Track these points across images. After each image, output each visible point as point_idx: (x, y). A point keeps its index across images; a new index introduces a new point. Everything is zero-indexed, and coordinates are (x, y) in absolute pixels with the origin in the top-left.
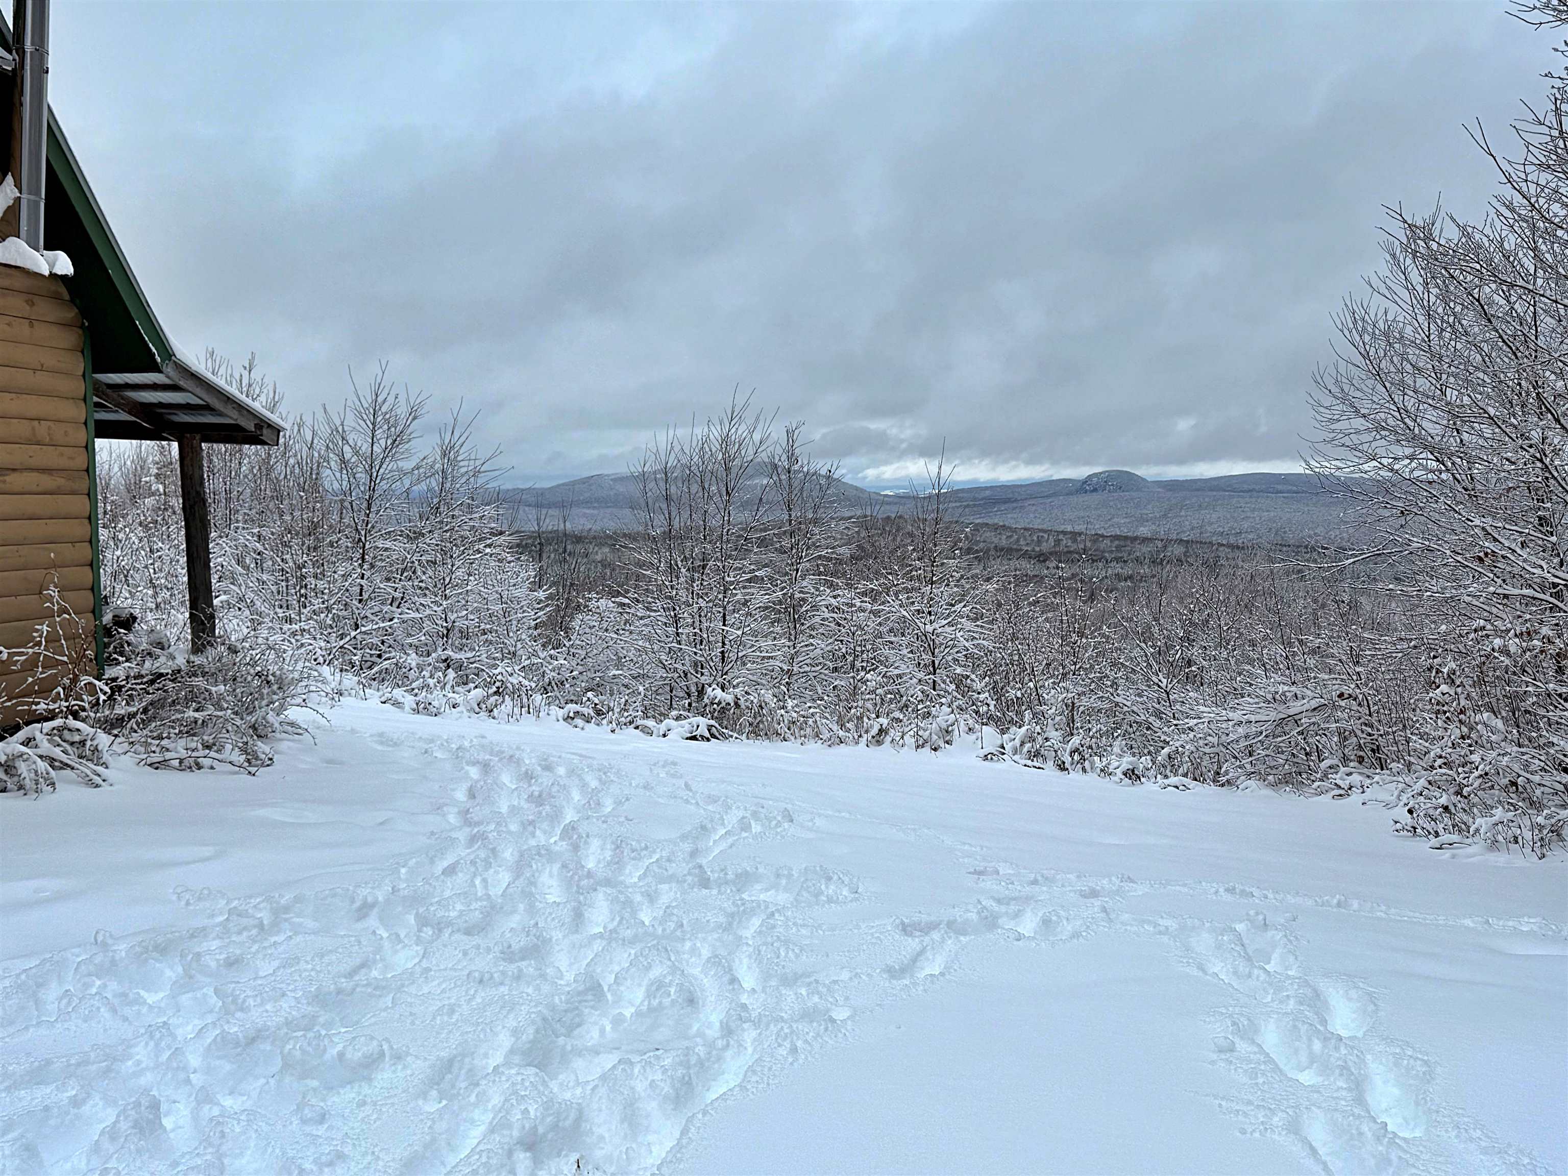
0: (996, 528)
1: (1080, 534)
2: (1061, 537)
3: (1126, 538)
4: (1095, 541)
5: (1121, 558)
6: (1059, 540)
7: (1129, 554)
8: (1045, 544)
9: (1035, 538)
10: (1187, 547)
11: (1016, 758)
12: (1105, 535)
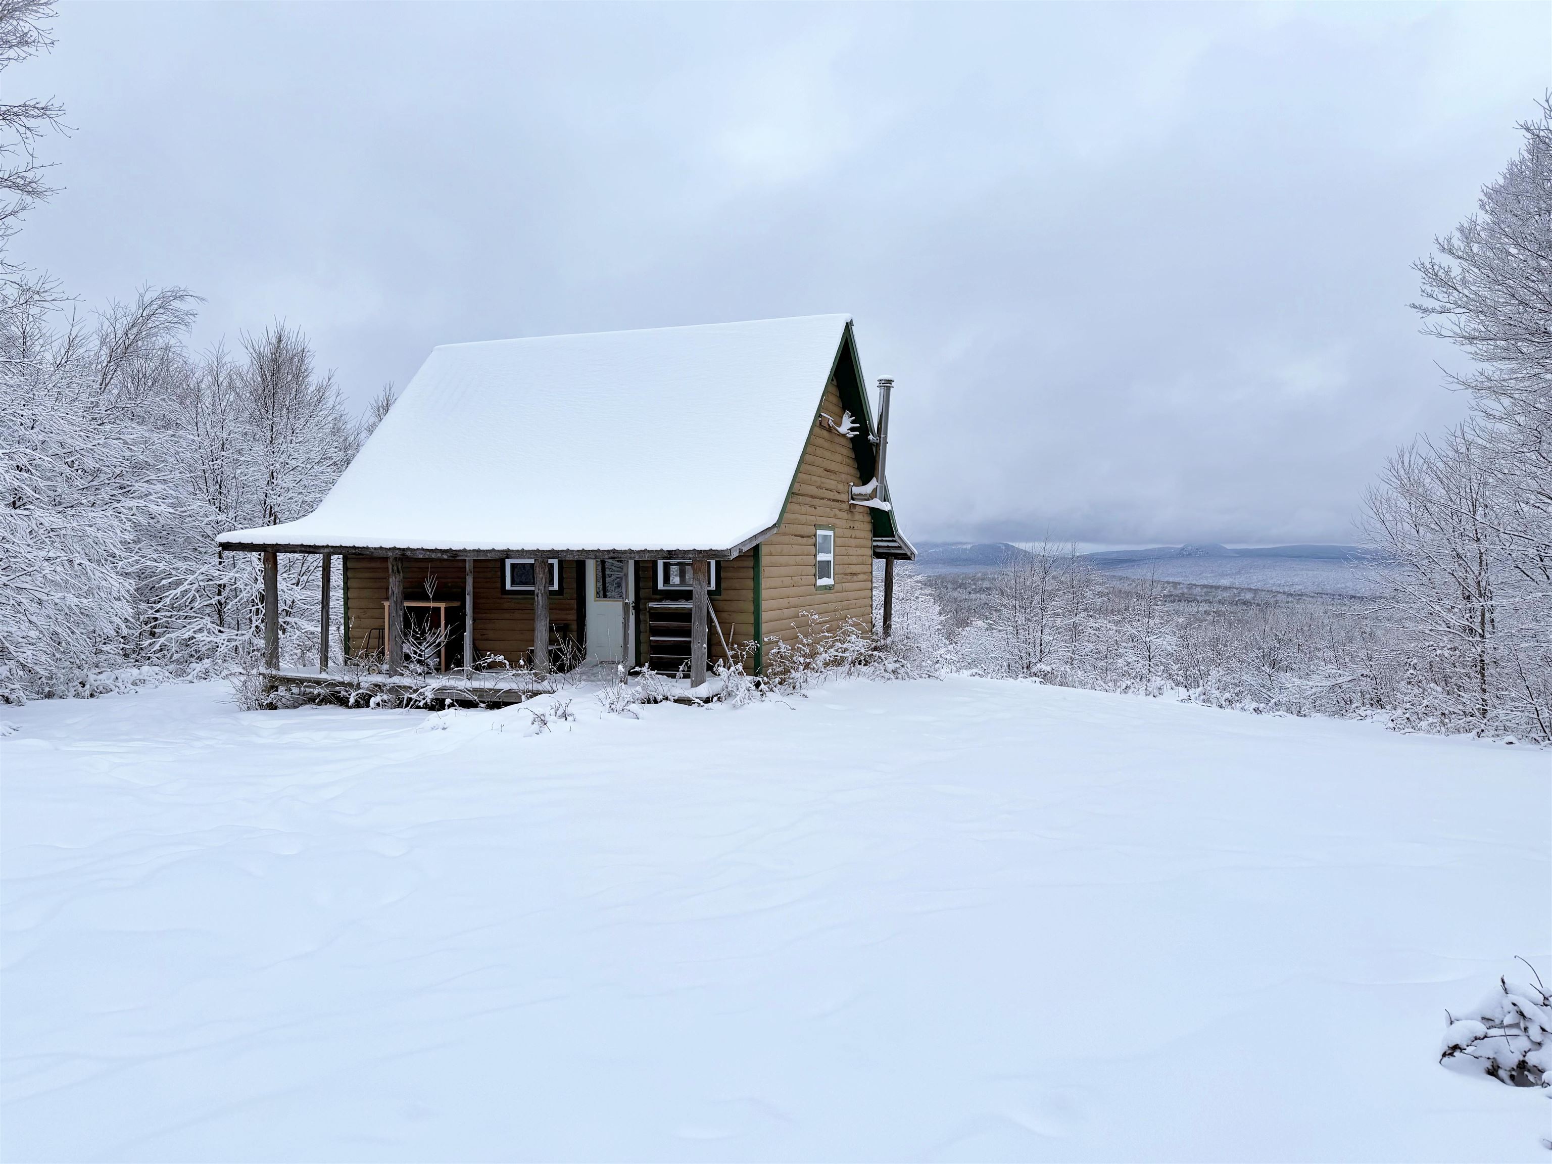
1: (1179, 584)
3: (1212, 587)
4: (1190, 589)
5: (1209, 600)
7: (1214, 597)
11: (1197, 702)
12: (1197, 584)
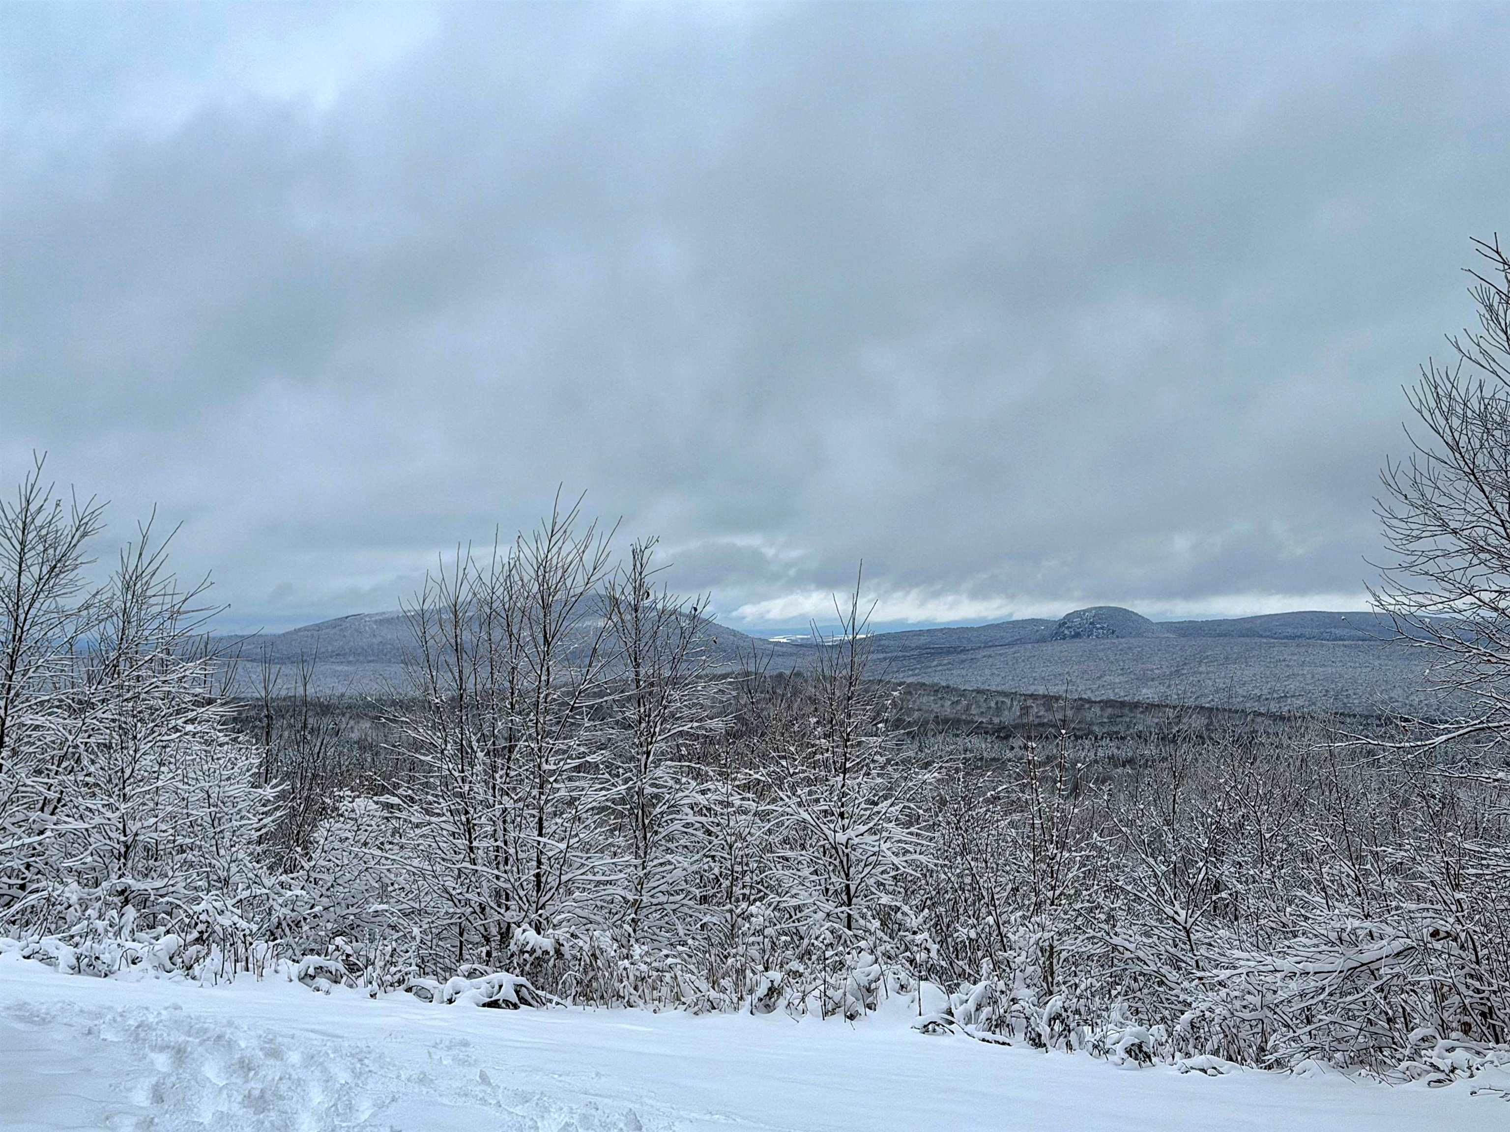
0: (936, 690)
1: (1057, 698)
2: (1029, 702)
3: (1123, 704)
4: (1079, 709)
5: (1117, 733)
6: (1028, 708)
7: (1128, 727)
8: (1006, 712)
9: (993, 704)
10: (1210, 717)
12: (1093, 699)
